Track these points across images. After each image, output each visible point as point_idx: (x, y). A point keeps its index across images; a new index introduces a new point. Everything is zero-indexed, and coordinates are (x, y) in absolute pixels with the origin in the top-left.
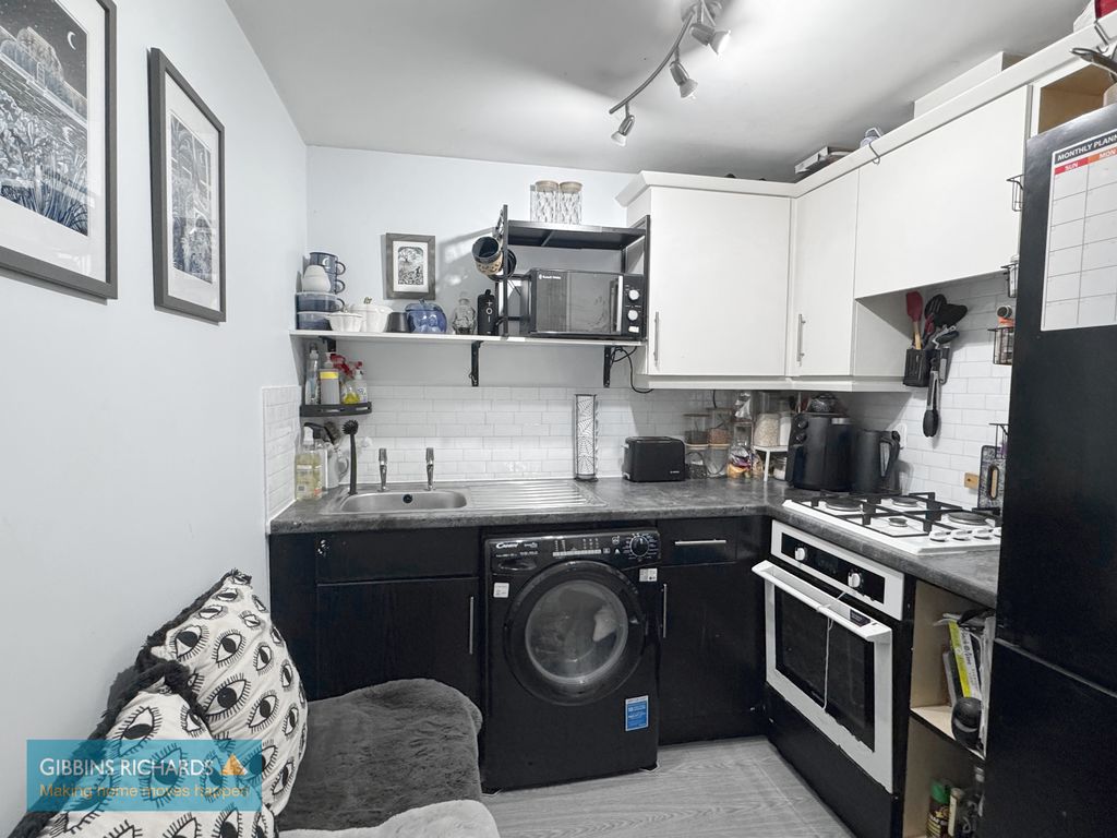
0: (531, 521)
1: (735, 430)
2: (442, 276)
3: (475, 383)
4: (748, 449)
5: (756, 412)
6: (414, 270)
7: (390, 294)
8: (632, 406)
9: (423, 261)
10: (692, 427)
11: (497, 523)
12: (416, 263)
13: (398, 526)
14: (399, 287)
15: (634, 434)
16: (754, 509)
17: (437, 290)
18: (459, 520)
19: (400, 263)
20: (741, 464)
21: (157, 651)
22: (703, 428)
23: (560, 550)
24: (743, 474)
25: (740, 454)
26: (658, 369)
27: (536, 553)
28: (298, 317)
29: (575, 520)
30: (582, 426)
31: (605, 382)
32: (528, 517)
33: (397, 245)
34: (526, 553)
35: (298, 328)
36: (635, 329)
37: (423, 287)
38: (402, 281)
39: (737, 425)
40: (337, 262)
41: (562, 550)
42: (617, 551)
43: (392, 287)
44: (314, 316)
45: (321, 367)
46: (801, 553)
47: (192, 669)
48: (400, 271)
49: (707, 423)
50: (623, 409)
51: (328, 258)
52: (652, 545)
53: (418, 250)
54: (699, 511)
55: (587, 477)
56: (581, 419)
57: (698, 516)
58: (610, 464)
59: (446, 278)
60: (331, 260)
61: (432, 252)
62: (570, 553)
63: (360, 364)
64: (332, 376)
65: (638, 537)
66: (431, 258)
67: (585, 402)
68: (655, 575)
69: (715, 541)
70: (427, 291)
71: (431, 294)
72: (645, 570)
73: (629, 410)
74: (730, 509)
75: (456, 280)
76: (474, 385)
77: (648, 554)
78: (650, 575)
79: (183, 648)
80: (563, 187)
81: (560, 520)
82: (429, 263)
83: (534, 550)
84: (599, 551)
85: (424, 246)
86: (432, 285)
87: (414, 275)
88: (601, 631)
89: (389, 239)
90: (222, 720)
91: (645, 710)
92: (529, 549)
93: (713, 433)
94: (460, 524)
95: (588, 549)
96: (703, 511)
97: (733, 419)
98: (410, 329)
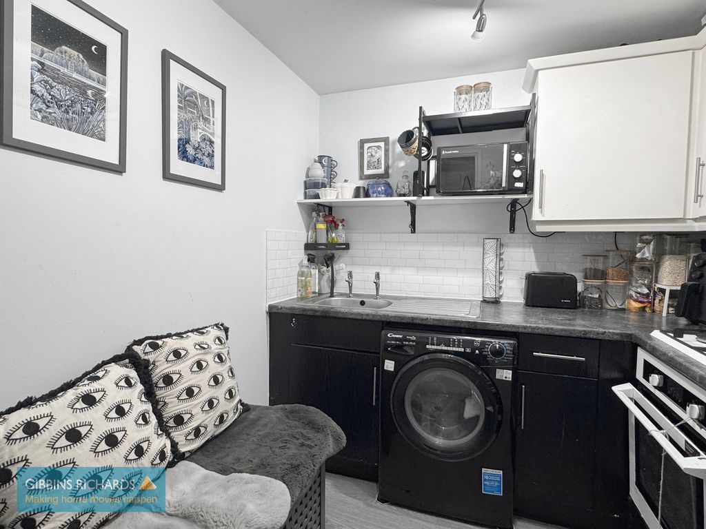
0: (415, 321)
1: (634, 270)
2: (394, 162)
3: (413, 231)
4: (649, 287)
5: (659, 254)
6: (376, 160)
7: (362, 177)
8: (534, 248)
9: (381, 153)
10: (588, 265)
11: (392, 320)
12: (377, 156)
13: (332, 315)
14: (367, 172)
15: (535, 269)
16: (618, 334)
17: (390, 171)
18: (367, 315)
19: (368, 157)
20: (642, 300)
21: (136, 348)
22: (600, 266)
23: (433, 344)
24: (643, 309)
25: (639, 290)
26: (543, 216)
27: (414, 344)
28: (305, 193)
29: (447, 325)
30: (487, 261)
31: (511, 230)
32: (413, 318)
33: (366, 146)
34: (407, 343)
35: (306, 198)
36: (519, 185)
37: (381, 171)
38: (369, 168)
39: (636, 264)
40: (332, 161)
41: (434, 345)
42: (477, 352)
43: (363, 172)
44: (312, 191)
45: (317, 221)
46: (655, 379)
47: (151, 361)
48: (368, 162)
49: (604, 263)
50: (527, 250)
51: (326, 158)
52: (509, 352)
53: (379, 147)
54: (558, 330)
55: (491, 300)
56: (486, 256)
57: (556, 333)
58: (514, 291)
59: (396, 164)
60: (328, 160)
61: (387, 147)
62: (439, 348)
63: (343, 220)
64: (322, 226)
65: (497, 343)
66: (387, 151)
67: (491, 244)
68: (510, 376)
69: (575, 358)
70: (383, 172)
71: (386, 175)
72: (501, 371)
73: (532, 250)
74: (590, 332)
75: (402, 164)
76: (412, 233)
77: (504, 358)
78: (506, 375)
79: (148, 349)
80: (477, 88)
81: (436, 323)
82: (385, 154)
83: (413, 341)
84: (462, 350)
85: (382, 144)
86: (387, 168)
87: (376, 164)
88: (469, 411)
89: (362, 142)
90: (163, 391)
91: (499, 482)
92: (409, 341)
93: (610, 271)
94: (367, 318)
95: (453, 346)
96: (562, 330)
97: (633, 259)
98: (367, 195)
